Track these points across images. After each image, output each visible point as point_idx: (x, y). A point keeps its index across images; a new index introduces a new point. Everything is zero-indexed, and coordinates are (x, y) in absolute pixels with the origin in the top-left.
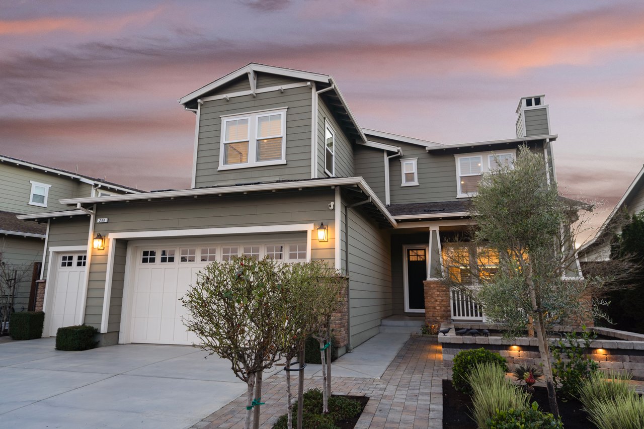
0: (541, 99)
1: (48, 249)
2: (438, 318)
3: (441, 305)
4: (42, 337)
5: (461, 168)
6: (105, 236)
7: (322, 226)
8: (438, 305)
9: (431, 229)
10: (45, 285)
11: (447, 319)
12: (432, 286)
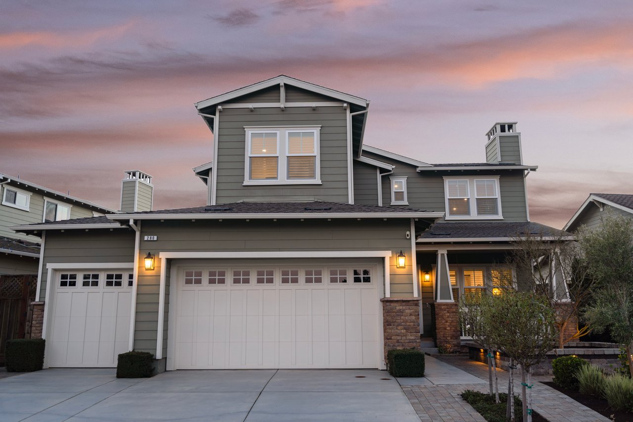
0: (514, 125)
1: (44, 265)
2: (448, 338)
3: (451, 326)
4: (44, 367)
5: (449, 190)
6: (154, 255)
7: (401, 254)
8: (448, 325)
9: (440, 252)
10: (44, 308)
11: (456, 339)
12: (443, 307)
